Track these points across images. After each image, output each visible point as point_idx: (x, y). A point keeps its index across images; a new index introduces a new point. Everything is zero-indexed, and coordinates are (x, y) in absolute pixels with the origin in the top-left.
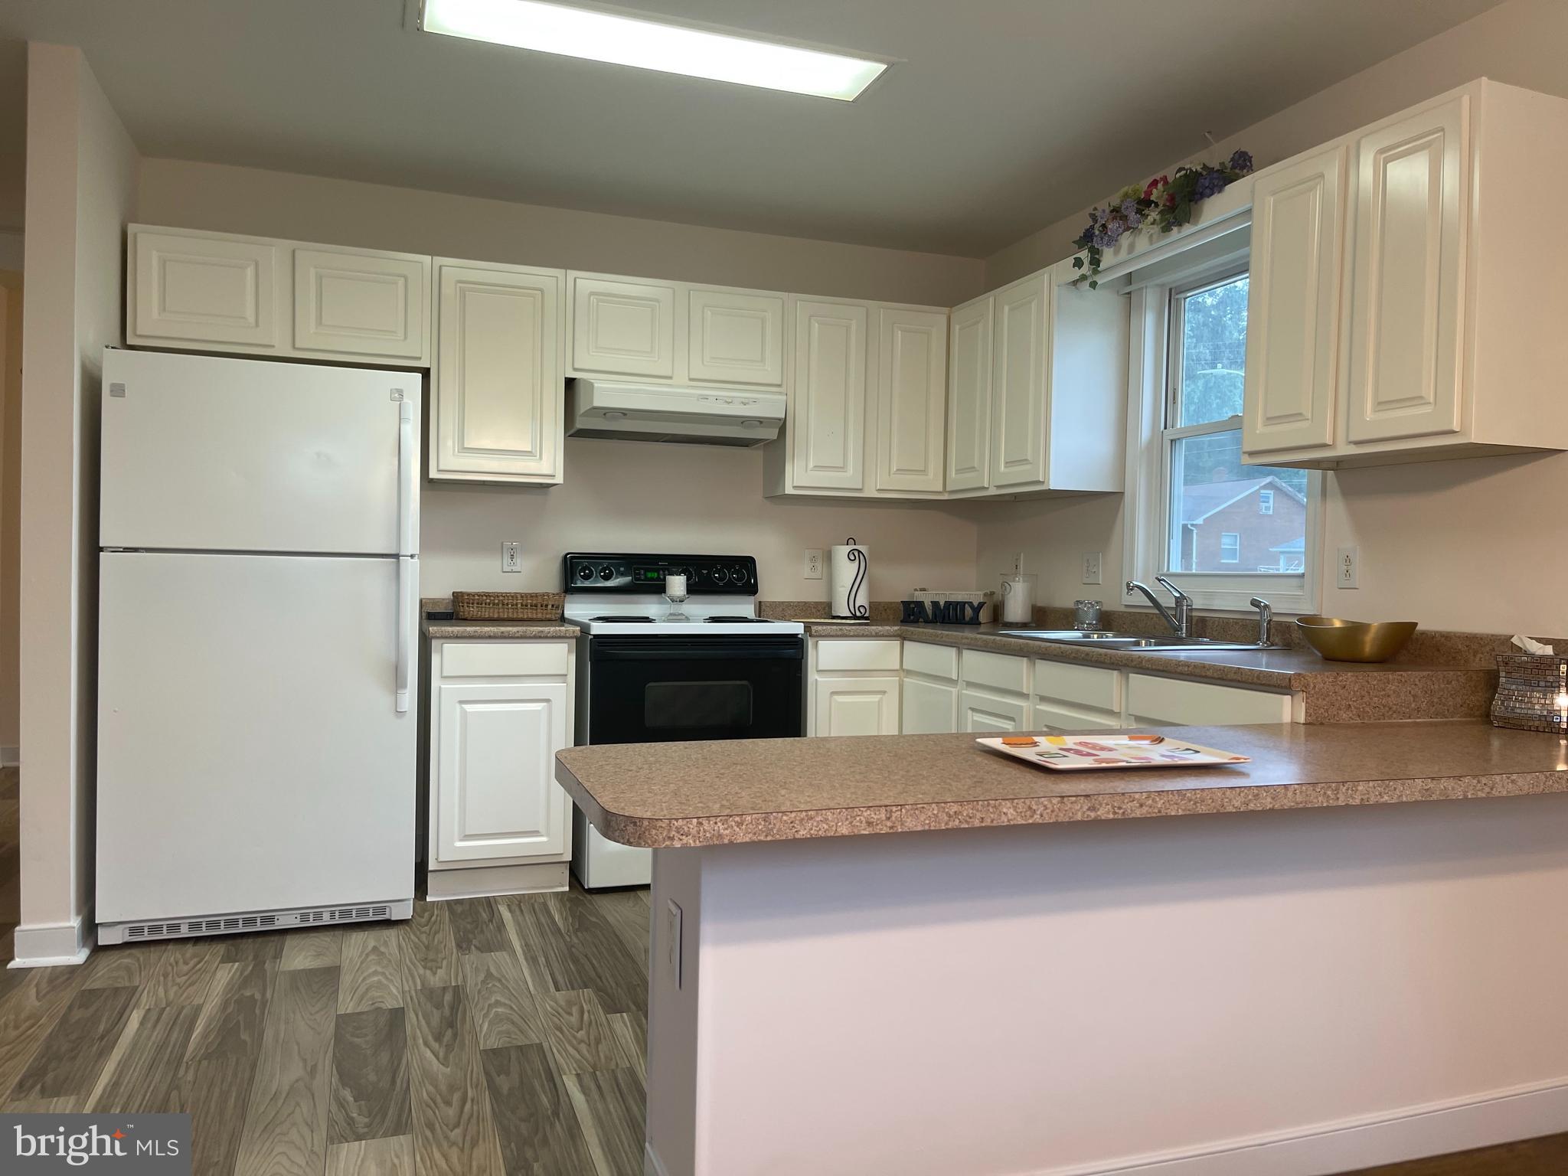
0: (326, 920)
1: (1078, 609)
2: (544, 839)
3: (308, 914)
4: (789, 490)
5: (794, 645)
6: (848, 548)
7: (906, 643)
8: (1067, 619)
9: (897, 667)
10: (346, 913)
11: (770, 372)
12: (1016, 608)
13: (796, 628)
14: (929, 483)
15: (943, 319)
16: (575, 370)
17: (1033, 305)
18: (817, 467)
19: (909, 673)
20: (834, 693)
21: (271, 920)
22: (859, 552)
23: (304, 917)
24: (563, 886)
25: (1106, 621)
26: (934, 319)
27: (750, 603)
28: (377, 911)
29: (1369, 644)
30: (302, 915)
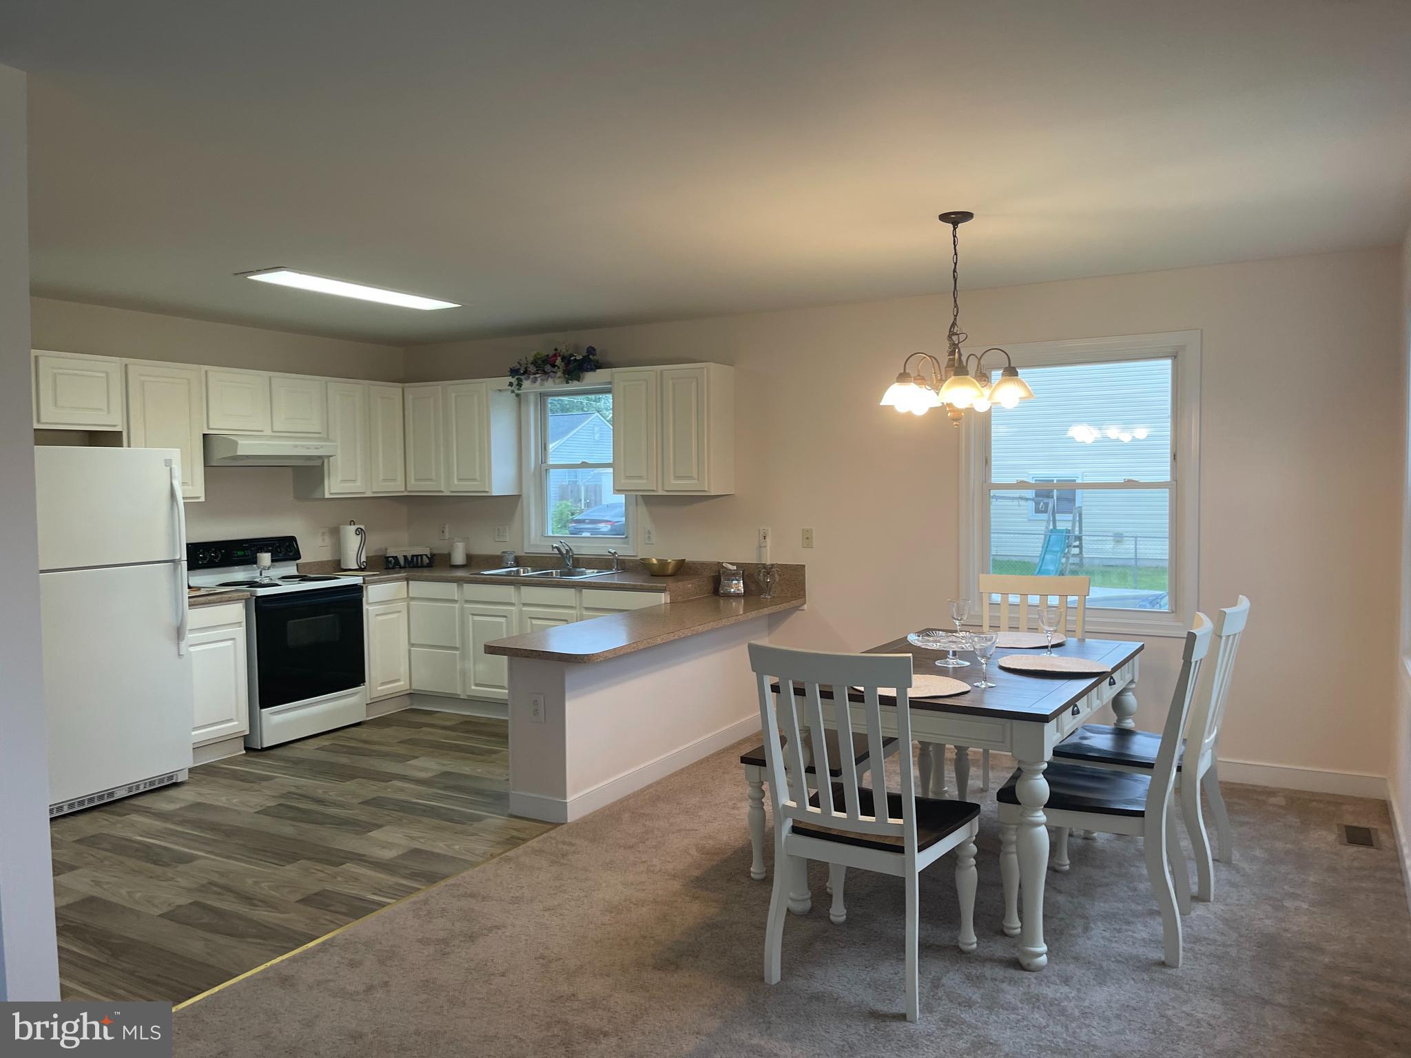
0: (142, 789)
1: (502, 557)
2: (236, 723)
3: (132, 787)
4: (327, 496)
5: (357, 590)
6: (353, 528)
7: (411, 582)
8: (496, 562)
9: (406, 596)
10: (151, 783)
11: (315, 425)
12: (459, 558)
13: (357, 580)
14: (396, 487)
15: (400, 390)
16: (209, 428)
17: (476, 397)
18: (343, 481)
19: (413, 599)
20: (377, 615)
21: (111, 794)
22: (362, 529)
23: (130, 789)
24: (241, 751)
25: (518, 562)
26: (394, 390)
27: (294, 566)
28: (171, 778)
29: (670, 569)
30: (129, 788)
